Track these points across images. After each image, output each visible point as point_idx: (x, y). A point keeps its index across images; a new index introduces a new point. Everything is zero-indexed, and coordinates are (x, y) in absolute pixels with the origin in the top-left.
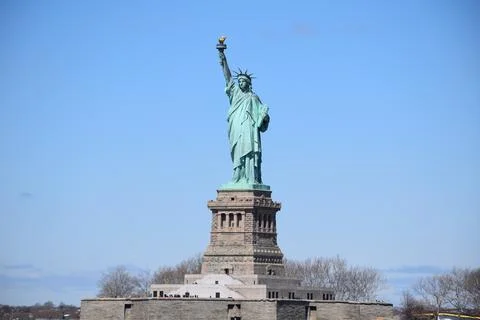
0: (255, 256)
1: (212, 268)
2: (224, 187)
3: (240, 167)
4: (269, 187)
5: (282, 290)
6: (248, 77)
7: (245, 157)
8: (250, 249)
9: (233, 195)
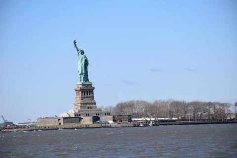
0: (81, 104)
4: (91, 83)
7: (80, 74)
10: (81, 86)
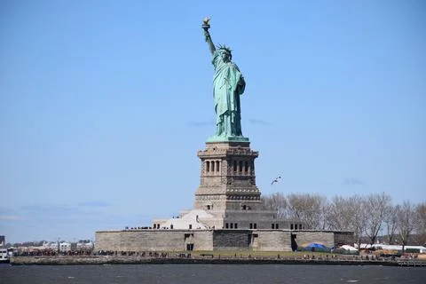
0: (227, 195)
1: (199, 205)
2: (210, 140)
3: (221, 123)
4: (248, 139)
5: (241, 222)
6: (227, 50)
7: (223, 115)
8: (224, 189)
9: (214, 146)
10: (227, 146)
